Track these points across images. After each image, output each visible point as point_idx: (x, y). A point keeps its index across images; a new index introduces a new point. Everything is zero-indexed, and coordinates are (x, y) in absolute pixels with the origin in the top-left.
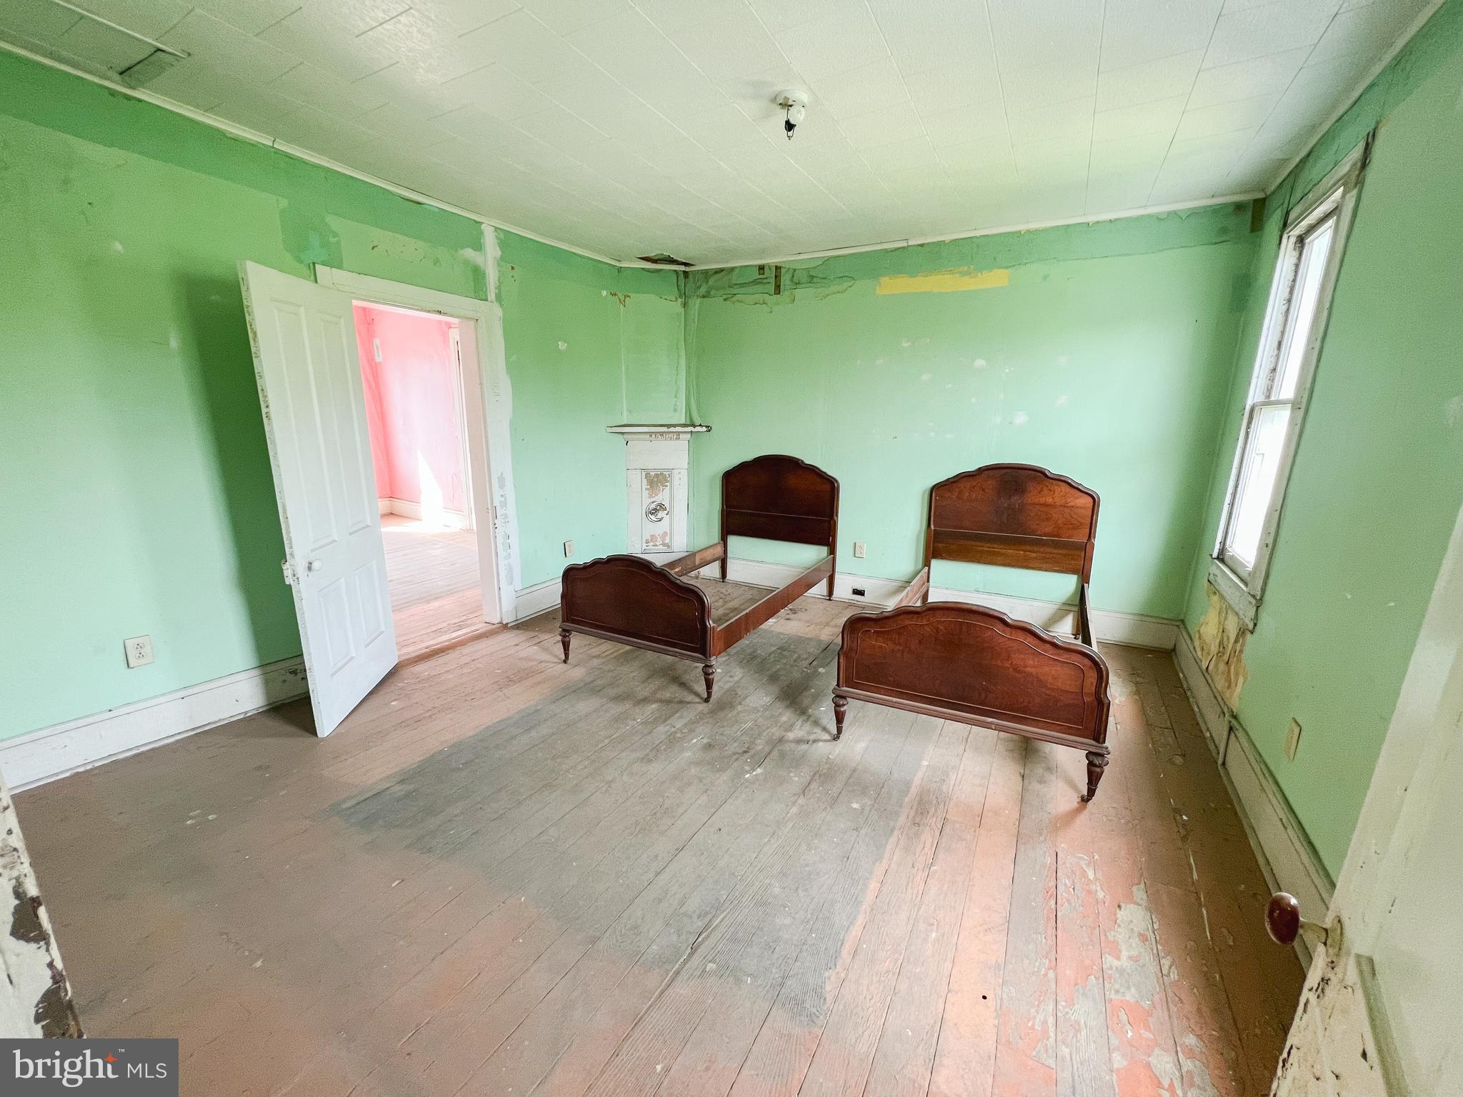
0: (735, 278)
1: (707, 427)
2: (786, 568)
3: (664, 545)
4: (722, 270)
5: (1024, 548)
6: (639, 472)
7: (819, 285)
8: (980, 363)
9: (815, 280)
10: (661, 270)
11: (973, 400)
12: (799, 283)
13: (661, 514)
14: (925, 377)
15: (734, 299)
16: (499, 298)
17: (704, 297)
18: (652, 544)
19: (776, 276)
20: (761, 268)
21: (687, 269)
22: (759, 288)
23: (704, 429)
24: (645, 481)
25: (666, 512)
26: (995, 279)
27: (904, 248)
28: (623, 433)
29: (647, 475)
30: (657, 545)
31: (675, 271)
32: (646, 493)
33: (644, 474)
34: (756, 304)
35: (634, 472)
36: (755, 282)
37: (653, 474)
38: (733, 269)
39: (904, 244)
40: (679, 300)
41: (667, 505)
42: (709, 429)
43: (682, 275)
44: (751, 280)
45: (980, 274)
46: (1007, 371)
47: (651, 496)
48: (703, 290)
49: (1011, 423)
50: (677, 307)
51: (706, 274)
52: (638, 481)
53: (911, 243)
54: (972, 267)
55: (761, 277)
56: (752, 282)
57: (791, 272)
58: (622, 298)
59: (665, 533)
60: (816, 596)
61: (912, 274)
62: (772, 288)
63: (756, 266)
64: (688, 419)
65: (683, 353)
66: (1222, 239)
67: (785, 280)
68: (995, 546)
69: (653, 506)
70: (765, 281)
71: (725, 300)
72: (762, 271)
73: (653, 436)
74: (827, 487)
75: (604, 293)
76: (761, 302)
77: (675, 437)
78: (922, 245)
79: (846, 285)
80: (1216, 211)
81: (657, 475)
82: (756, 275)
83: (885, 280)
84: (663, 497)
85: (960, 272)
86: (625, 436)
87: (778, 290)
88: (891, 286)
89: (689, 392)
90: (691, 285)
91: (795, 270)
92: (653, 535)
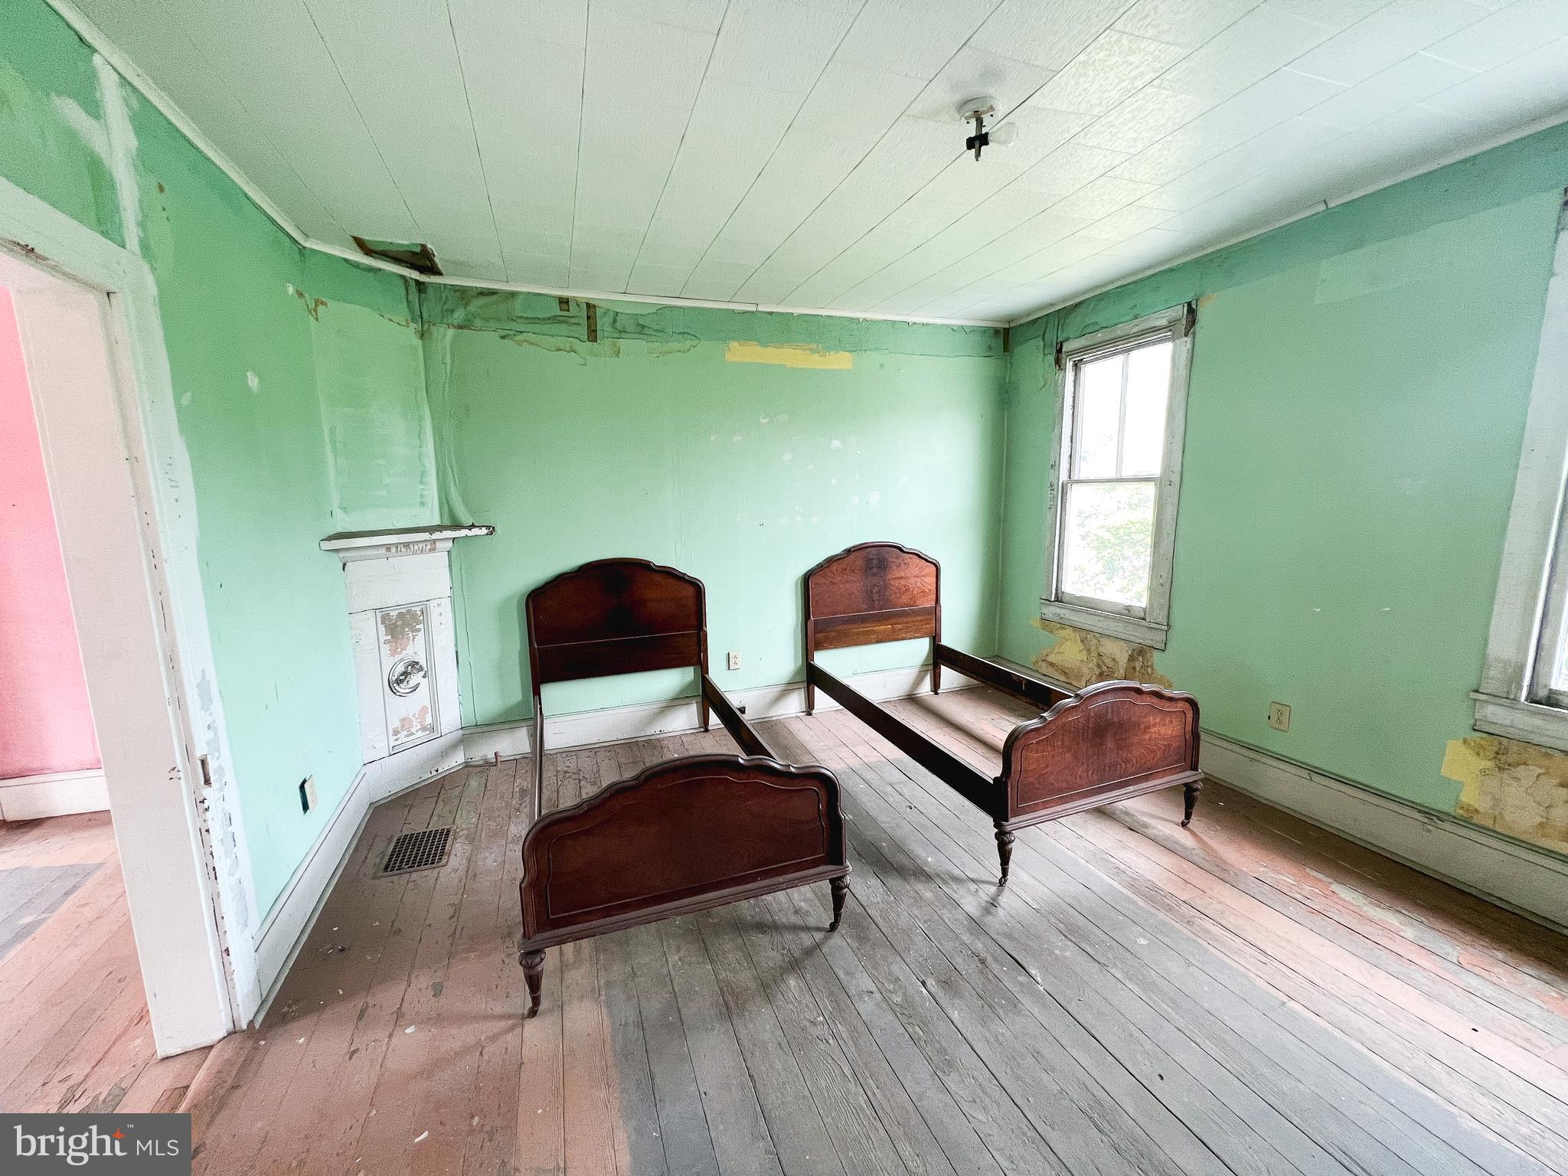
0: (517, 305)
1: (488, 527)
2: (638, 708)
3: (423, 729)
4: (492, 293)
5: (891, 622)
6: (371, 614)
7: (655, 339)
8: (836, 444)
9: (646, 331)
10: (380, 269)
11: (834, 481)
12: (624, 332)
13: (416, 678)
14: (787, 457)
15: (518, 338)
16: (145, 249)
17: (460, 327)
18: (405, 733)
19: (589, 317)
20: (564, 302)
21: (423, 278)
22: (562, 329)
23: (484, 531)
24: (382, 628)
25: (422, 673)
26: (840, 361)
27: (753, 312)
28: (337, 551)
29: (385, 619)
30: (413, 734)
31: (403, 277)
32: (386, 649)
33: (379, 615)
34: (559, 350)
35: (363, 616)
36: (555, 320)
37: (394, 614)
38: (513, 295)
39: (753, 309)
40: (413, 325)
41: (423, 663)
42: (492, 530)
43: (413, 285)
44: (549, 315)
45: (827, 354)
46: (859, 452)
47: (394, 653)
48: (459, 316)
49: (867, 503)
50: (409, 335)
51: (463, 294)
52: (370, 629)
53: (760, 309)
54: (820, 345)
55: (565, 313)
56: (550, 318)
57: (612, 314)
58: (312, 305)
59: (424, 710)
60: (687, 732)
61: (764, 345)
62: (583, 331)
63: (554, 297)
64: (446, 516)
65: (427, 413)
66: (989, 354)
67: (603, 324)
68: (868, 625)
69: (400, 669)
70: (572, 320)
71: (503, 337)
72: (565, 306)
73: (393, 550)
74: (690, 591)
75: (291, 290)
76: (568, 348)
77: (429, 547)
78: (771, 313)
79: (689, 343)
80: (984, 331)
81: (401, 615)
82: (556, 311)
83: (734, 345)
84: (415, 649)
85: (810, 350)
86: (341, 555)
87: (593, 335)
88: (742, 353)
89: (444, 472)
90: (431, 308)
91: (617, 313)
92: (404, 720)
